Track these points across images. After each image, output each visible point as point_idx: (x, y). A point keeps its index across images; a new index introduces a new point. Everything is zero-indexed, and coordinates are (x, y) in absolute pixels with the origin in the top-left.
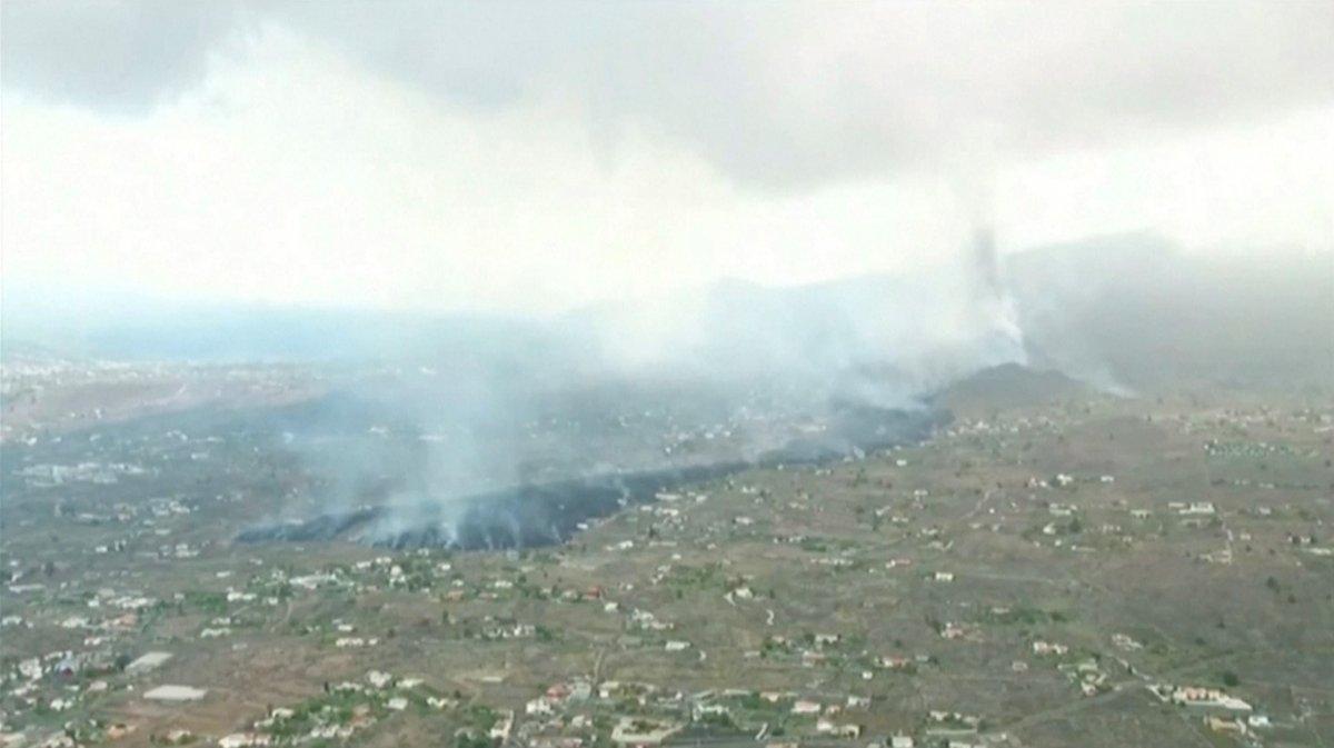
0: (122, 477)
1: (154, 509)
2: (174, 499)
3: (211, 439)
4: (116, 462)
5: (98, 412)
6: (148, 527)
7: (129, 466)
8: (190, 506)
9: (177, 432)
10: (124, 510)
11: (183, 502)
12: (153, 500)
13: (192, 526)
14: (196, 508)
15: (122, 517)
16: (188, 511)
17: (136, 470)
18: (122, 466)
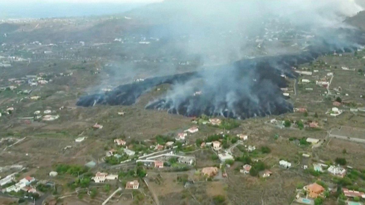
0: (13, 63)
1: (29, 82)
2: (39, 76)
3: (51, 44)
4: (12, 55)
5: (5, 34)
6: (26, 94)
7: (17, 58)
8: (48, 80)
9: (37, 42)
10: (13, 83)
11: (44, 77)
12: (28, 76)
13: (50, 93)
14: (50, 80)
15: (12, 87)
16: (47, 82)
17: (20, 59)
18: (14, 57)
